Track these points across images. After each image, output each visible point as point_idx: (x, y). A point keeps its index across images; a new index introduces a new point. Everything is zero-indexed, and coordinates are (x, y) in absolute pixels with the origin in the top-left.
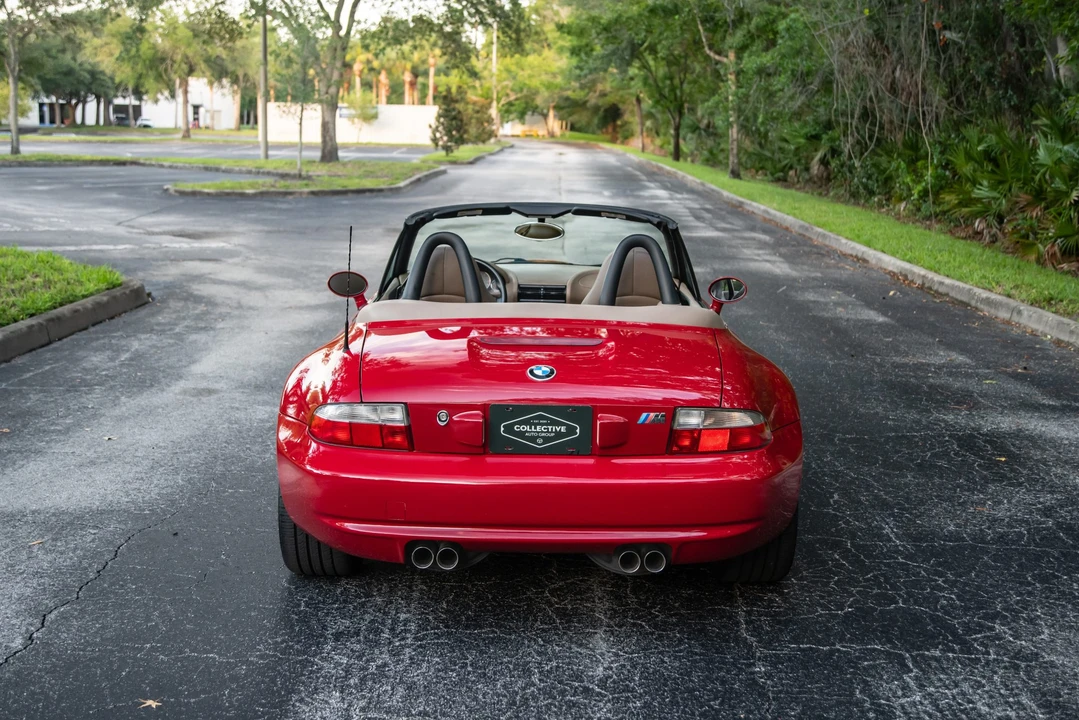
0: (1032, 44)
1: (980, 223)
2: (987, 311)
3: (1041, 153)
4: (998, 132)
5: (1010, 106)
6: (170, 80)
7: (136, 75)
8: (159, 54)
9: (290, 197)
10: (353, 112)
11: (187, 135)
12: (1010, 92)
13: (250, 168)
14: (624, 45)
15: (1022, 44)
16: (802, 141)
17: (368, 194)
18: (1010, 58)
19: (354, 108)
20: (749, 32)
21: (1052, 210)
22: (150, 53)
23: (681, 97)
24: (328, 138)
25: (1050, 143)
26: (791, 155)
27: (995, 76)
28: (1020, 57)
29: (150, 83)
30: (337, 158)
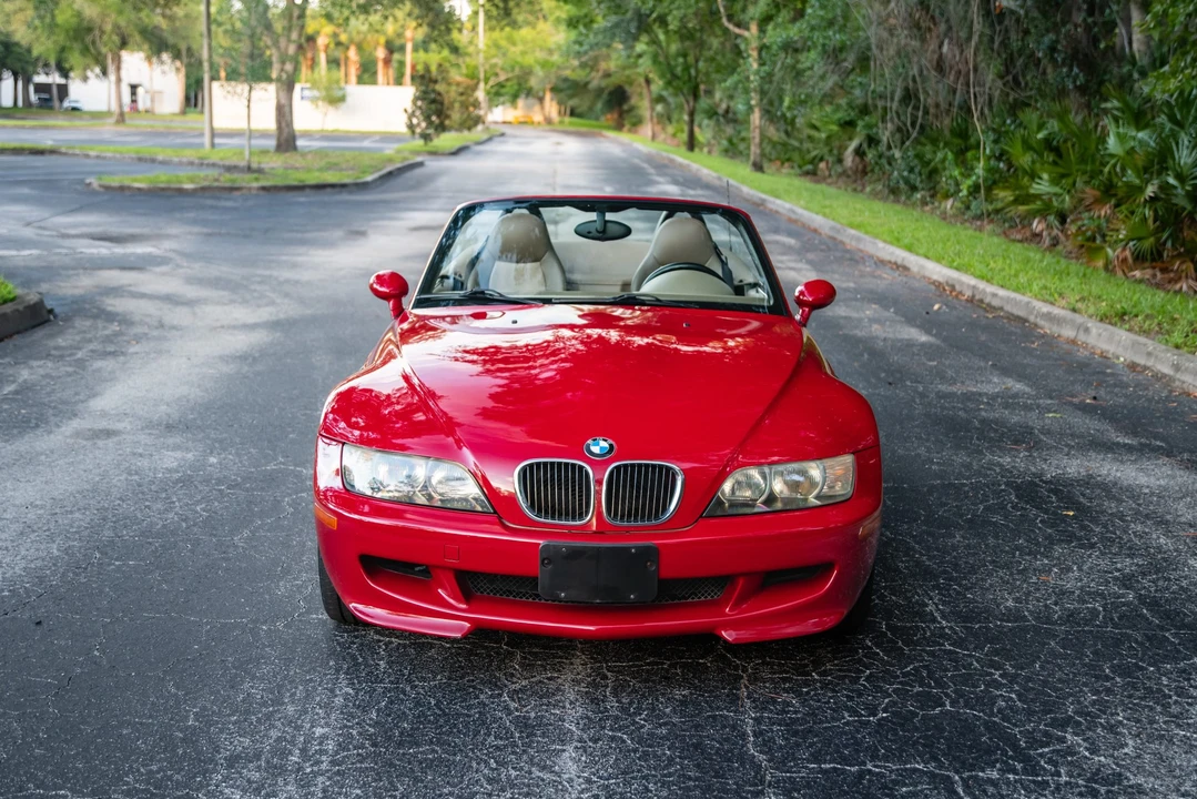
0: (1102, 13)
1: (1039, 223)
2: (1048, 328)
3: (1112, 143)
4: (1062, 117)
5: (1076, 87)
6: (99, 53)
7: (58, 48)
8: (85, 24)
9: (236, 194)
10: (315, 93)
11: (121, 118)
12: (1076, 70)
13: (191, 159)
14: (629, 15)
15: (1091, 12)
16: (835, 128)
17: (329, 190)
18: (1076, 29)
19: (318, 89)
20: (773, 1)
21: (1123, 207)
22: (74, 21)
23: (696, 78)
24: (284, 125)
25: (1121, 130)
26: (821, 145)
27: (1059, 51)
28: (1088, 28)
29: (74, 58)
30: (295, 148)
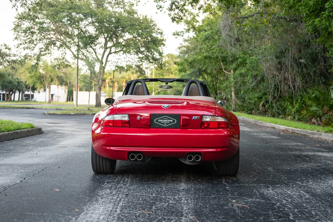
0: (328, 63)
1: (314, 120)
2: (311, 136)
5: (322, 83)
6: (45, 84)
7: (33, 82)
8: (42, 75)
9: (86, 115)
11: (50, 102)
12: (322, 78)
13: (72, 109)
14: (196, 69)
15: (325, 62)
16: (256, 99)
18: (321, 67)
19: (106, 93)
20: (237, 64)
22: (39, 75)
23: (216, 88)
24: (98, 99)
26: (253, 105)
27: (317, 73)
28: (325, 66)
29: (38, 85)
30: (101, 106)
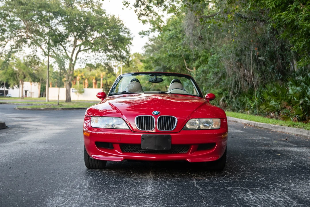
0: (286, 60)
1: (272, 114)
2: (274, 130)
3: (290, 91)
4: (276, 86)
5: (280, 79)
6: (18, 80)
7: (7, 79)
8: (15, 72)
9: (55, 110)
10: (76, 90)
12: (280, 74)
13: (42, 104)
14: (161, 67)
15: (283, 60)
16: (217, 95)
17: (80, 109)
18: (279, 64)
19: (77, 89)
20: (200, 61)
21: (294, 106)
22: (12, 72)
24: (68, 95)
25: (292, 87)
27: (275, 70)
28: (282, 64)
29: (11, 82)
30: (70, 101)
